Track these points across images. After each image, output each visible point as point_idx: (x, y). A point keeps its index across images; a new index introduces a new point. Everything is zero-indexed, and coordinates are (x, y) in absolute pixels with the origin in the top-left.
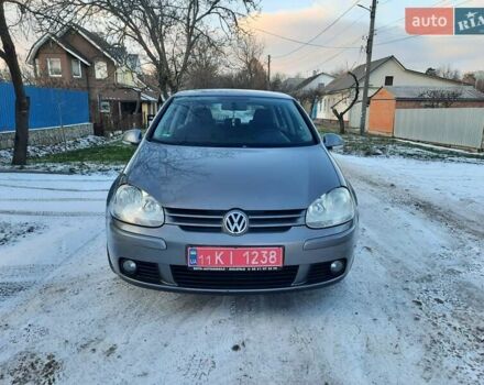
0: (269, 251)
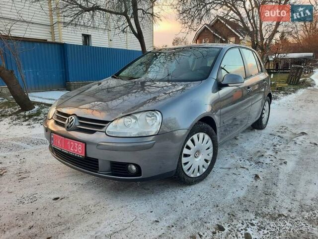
0: (78, 144)
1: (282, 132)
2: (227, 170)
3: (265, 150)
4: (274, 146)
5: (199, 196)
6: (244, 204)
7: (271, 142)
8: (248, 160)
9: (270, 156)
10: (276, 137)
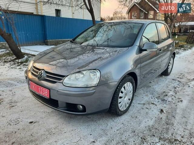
0: (45, 90)
1: (181, 78)
2: (143, 105)
3: (169, 91)
4: (175, 88)
5: (123, 124)
6: (152, 131)
7: (173, 85)
8: (157, 98)
9: (171, 96)
10: (177, 81)
